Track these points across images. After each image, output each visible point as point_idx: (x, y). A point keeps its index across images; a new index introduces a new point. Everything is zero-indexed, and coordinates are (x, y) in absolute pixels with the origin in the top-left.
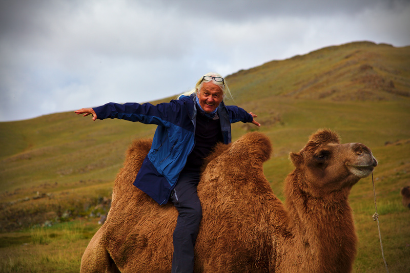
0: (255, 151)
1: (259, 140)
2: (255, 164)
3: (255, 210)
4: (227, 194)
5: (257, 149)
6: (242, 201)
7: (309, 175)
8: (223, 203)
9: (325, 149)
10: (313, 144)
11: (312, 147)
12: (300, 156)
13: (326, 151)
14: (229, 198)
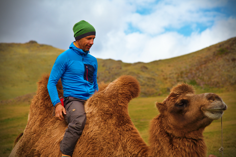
0: (124, 91)
1: (129, 83)
2: (122, 102)
3: (115, 139)
4: (96, 124)
5: (126, 90)
6: (106, 131)
7: (171, 119)
8: (92, 131)
9: (185, 98)
10: (175, 95)
11: (173, 98)
12: (164, 105)
13: (186, 100)
14: (96, 128)
